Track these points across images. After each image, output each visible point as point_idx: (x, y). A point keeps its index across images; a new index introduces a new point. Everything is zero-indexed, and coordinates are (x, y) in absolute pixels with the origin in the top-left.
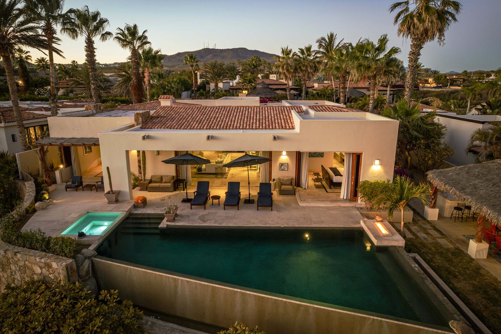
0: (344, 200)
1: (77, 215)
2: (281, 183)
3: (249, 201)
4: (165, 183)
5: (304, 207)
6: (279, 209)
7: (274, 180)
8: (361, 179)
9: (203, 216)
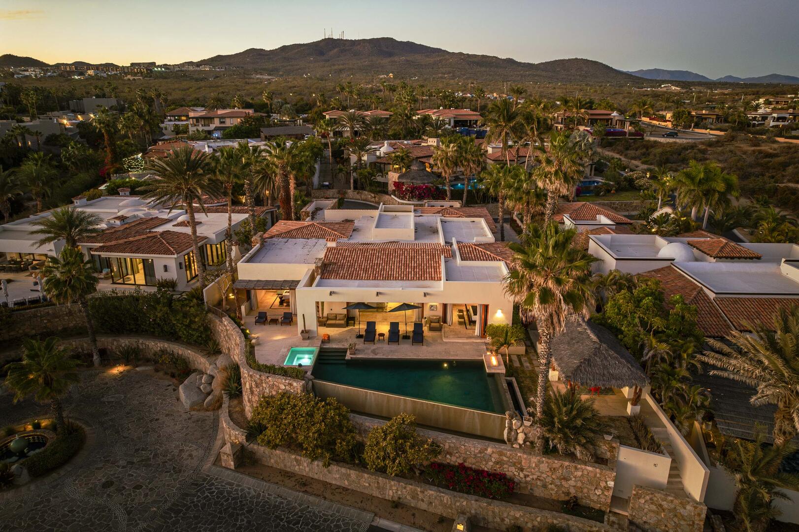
0: (477, 337)
1: (286, 350)
2: (431, 321)
3: (406, 337)
4: (339, 320)
5: (446, 343)
6: (428, 345)
7: (425, 318)
8: (489, 323)
9: (374, 350)
